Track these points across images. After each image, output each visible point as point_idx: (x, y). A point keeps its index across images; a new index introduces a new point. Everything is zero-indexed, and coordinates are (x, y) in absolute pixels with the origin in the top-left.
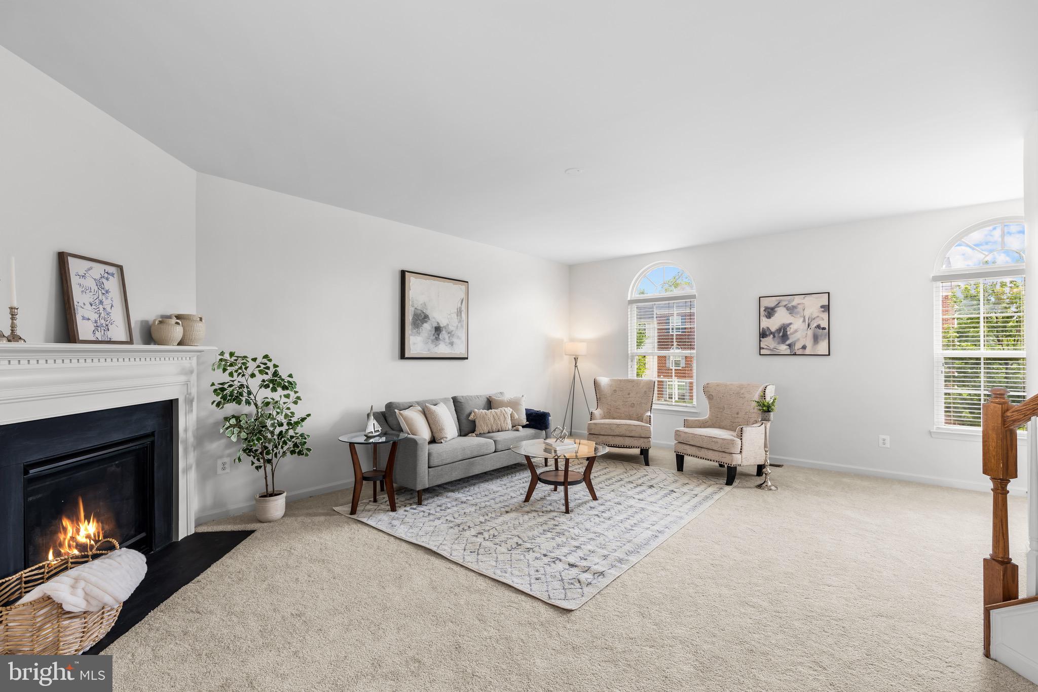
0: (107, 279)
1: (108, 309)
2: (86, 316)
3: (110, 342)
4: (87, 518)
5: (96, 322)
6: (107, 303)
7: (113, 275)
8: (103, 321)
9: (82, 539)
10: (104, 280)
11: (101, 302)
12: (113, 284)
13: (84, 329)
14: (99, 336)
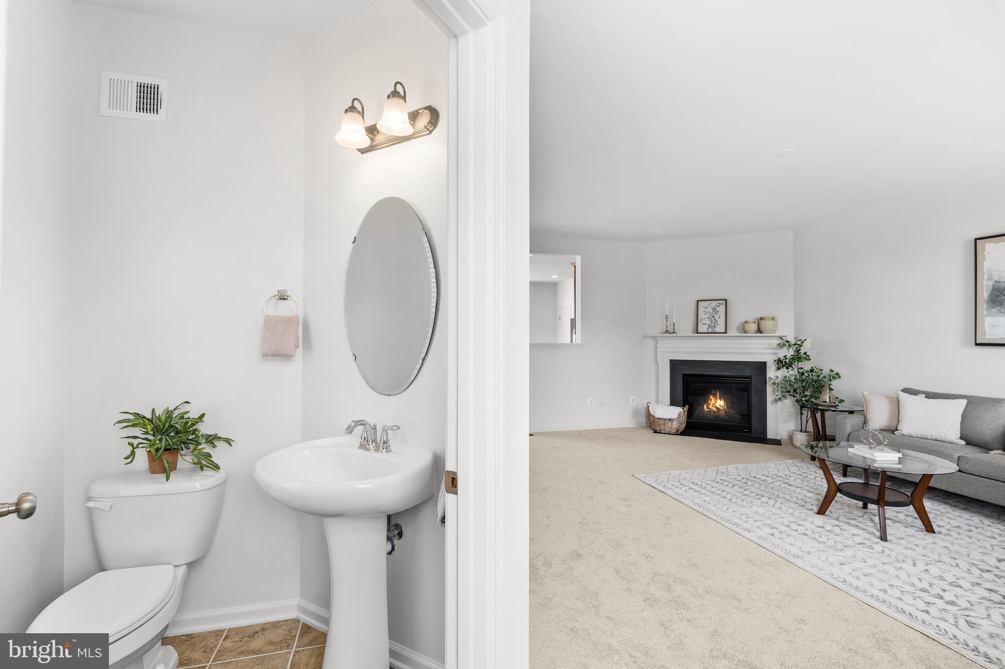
0: (719, 306)
1: (717, 319)
2: (705, 323)
3: (715, 333)
4: (720, 399)
5: (709, 325)
6: (716, 317)
7: (722, 304)
8: (713, 324)
9: (717, 405)
10: (717, 307)
11: (714, 317)
12: (721, 309)
13: (702, 328)
14: (710, 330)
